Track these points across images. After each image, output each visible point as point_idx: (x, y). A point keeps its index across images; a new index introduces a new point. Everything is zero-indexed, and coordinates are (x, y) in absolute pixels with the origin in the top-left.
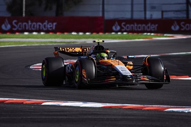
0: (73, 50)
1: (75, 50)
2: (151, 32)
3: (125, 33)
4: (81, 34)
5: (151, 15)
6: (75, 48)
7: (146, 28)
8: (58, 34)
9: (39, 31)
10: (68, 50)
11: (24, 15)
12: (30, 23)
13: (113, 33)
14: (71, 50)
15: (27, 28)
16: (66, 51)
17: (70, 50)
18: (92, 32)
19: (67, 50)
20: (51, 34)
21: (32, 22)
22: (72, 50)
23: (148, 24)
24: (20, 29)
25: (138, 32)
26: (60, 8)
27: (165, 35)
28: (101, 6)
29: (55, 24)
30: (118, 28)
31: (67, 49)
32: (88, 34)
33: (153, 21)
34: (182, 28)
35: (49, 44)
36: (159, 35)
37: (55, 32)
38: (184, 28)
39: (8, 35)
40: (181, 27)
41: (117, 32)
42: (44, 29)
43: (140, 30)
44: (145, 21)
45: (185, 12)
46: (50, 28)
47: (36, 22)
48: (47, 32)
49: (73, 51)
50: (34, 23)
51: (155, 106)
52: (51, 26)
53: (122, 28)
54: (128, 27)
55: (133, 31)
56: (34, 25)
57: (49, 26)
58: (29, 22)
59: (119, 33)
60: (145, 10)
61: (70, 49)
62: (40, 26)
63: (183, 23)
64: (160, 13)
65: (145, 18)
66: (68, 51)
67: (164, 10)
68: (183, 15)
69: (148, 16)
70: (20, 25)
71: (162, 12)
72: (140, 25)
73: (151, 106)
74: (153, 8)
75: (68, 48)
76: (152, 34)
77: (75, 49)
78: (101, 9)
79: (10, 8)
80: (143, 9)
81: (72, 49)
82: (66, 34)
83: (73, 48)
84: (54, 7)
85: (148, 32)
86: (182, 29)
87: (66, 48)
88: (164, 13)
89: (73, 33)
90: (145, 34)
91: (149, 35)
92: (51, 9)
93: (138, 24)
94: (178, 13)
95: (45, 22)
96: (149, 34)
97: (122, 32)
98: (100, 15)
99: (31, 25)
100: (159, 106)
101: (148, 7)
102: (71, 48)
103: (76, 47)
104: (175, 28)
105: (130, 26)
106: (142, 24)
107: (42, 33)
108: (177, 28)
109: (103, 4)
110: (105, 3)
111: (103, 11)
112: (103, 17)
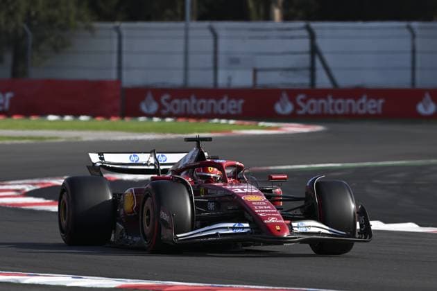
2: (228, 117)
3: (169, 120)
4: (68, 118)
5: (230, 78)
7: (218, 109)
8: (15, 118)
13: (142, 119)
18: (94, 114)
23: (222, 98)
25: (198, 117)
26: (20, 57)
27: (261, 124)
28: (115, 57)
30: (154, 107)
32: (83, 118)
33: (234, 93)
34: (301, 108)
36: (247, 123)
38: (305, 108)
40: (297, 107)
41: (150, 116)
43: (203, 112)
44: (215, 93)
45: (307, 73)
51: (237, 286)
53: (161, 107)
54: (175, 106)
55: (187, 115)
59: (156, 119)
60: (215, 68)
63: (301, 97)
64: (250, 74)
65: (216, 83)
67: (258, 66)
68: (302, 80)
69: (222, 82)
71: (255, 71)
72: (203, 101)
73: (228, 286)
74: (234, 62)
76: (232, 122)
78: (115, 64)
80: (210, 65)
82: (33, 118)
84: (8, 58)
85: (221, 117)
86: (300, 112)
88: (260, 75)
89: (52, 118)
90: (216, 121)
91: (216, 123)
93: (198, 98)
94: (291, 74)
96: (223, 121)
97: (163, 117)
98: (113, 76)
100: (246, 286)
101: (222, 59)
104: (283, 108)
105: (181, 103)
106: (207, 98)
108: (289, 108)
109: (120, 52)
110: (124, 48)
111: (120, 68)
112: (119, 81)
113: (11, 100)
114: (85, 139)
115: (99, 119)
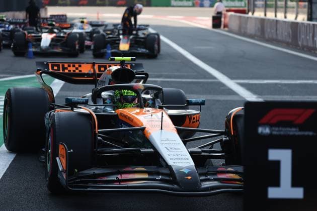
0: (77, 69)
1: (80, 69)
6: (82, 65)
10: (67, 69)
14: (72, 69)
16: (61, 71)
17: (69, 68)
19: (64, 68)
22: (74, 69)
31: (63, 66)
49: (77, 71)
61: (69, 66)
66: (66, 71)
75: (66, 65)
77: (80, 66)
81: (74, 66)
83: (77, 66)
87: (61, 65)
102: (71, 65)
103: (83, 63)
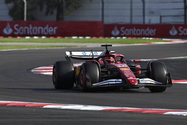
4: (81, 38)
8: (58, 38)
9: (40, 35)
11: (25, 19)
12: (31, 28)
13: (112, 38)
15: (28, 33)
18: (92, 36)
20: (51, 38)
21: (33, 26)
24: (21, 33)
26: (60, 12)
27: (164, 39)
28: (101, 11)
29: (55, 28)
32: (87, 38)
34: (180, 32)
35: (49, 48)
37: (55, 36)
38: (182, 33)
39: (10, 38)
41: (116, 37)
42: (45, 33)
46: (51, 32)
47: (38, 26)
48: (48, 36)
50: (36, 28)
52: (52, 31)
54: (127, 32)
56: (35, 29)
57: (50, 31)
58: (30, 26)
59: (118, 38)
62: (40, 29)
64: (159, 18)
70: (21, 29)
72: (139, 30)
73: (150, 109)
78: (101, 14)
79: (12, 13)
82: (66, 38)
84: (55, 12)
89: (74, 37)
92: (52, 13)
94: (176, 18)
95: (46, 26)
98: (100, 19)
99: (32, 30)
100: (158, 109)
104: (173, 33)
107: (43, 37)
109: (103, 9)
110: (105, 7)
111: (103, 16)
112: (103, 21)
113: (57, 30)
114: (88, 47)
115: (94, 38)
